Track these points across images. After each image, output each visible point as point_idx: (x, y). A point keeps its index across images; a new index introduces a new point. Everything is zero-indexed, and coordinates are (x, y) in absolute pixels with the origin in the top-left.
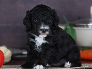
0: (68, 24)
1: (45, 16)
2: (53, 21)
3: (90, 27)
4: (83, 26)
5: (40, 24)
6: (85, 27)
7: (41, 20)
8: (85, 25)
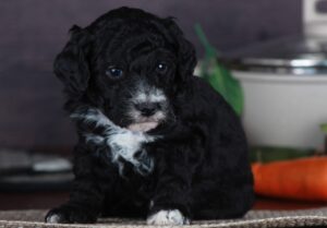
0: (213, 60)
1: (146, 53)
2: (175, 66)
3: (298, 72)
4: (273, 69)
5: (133, 86)
6: (281, 70)
7: (134, 69)
8: (279, 62)
